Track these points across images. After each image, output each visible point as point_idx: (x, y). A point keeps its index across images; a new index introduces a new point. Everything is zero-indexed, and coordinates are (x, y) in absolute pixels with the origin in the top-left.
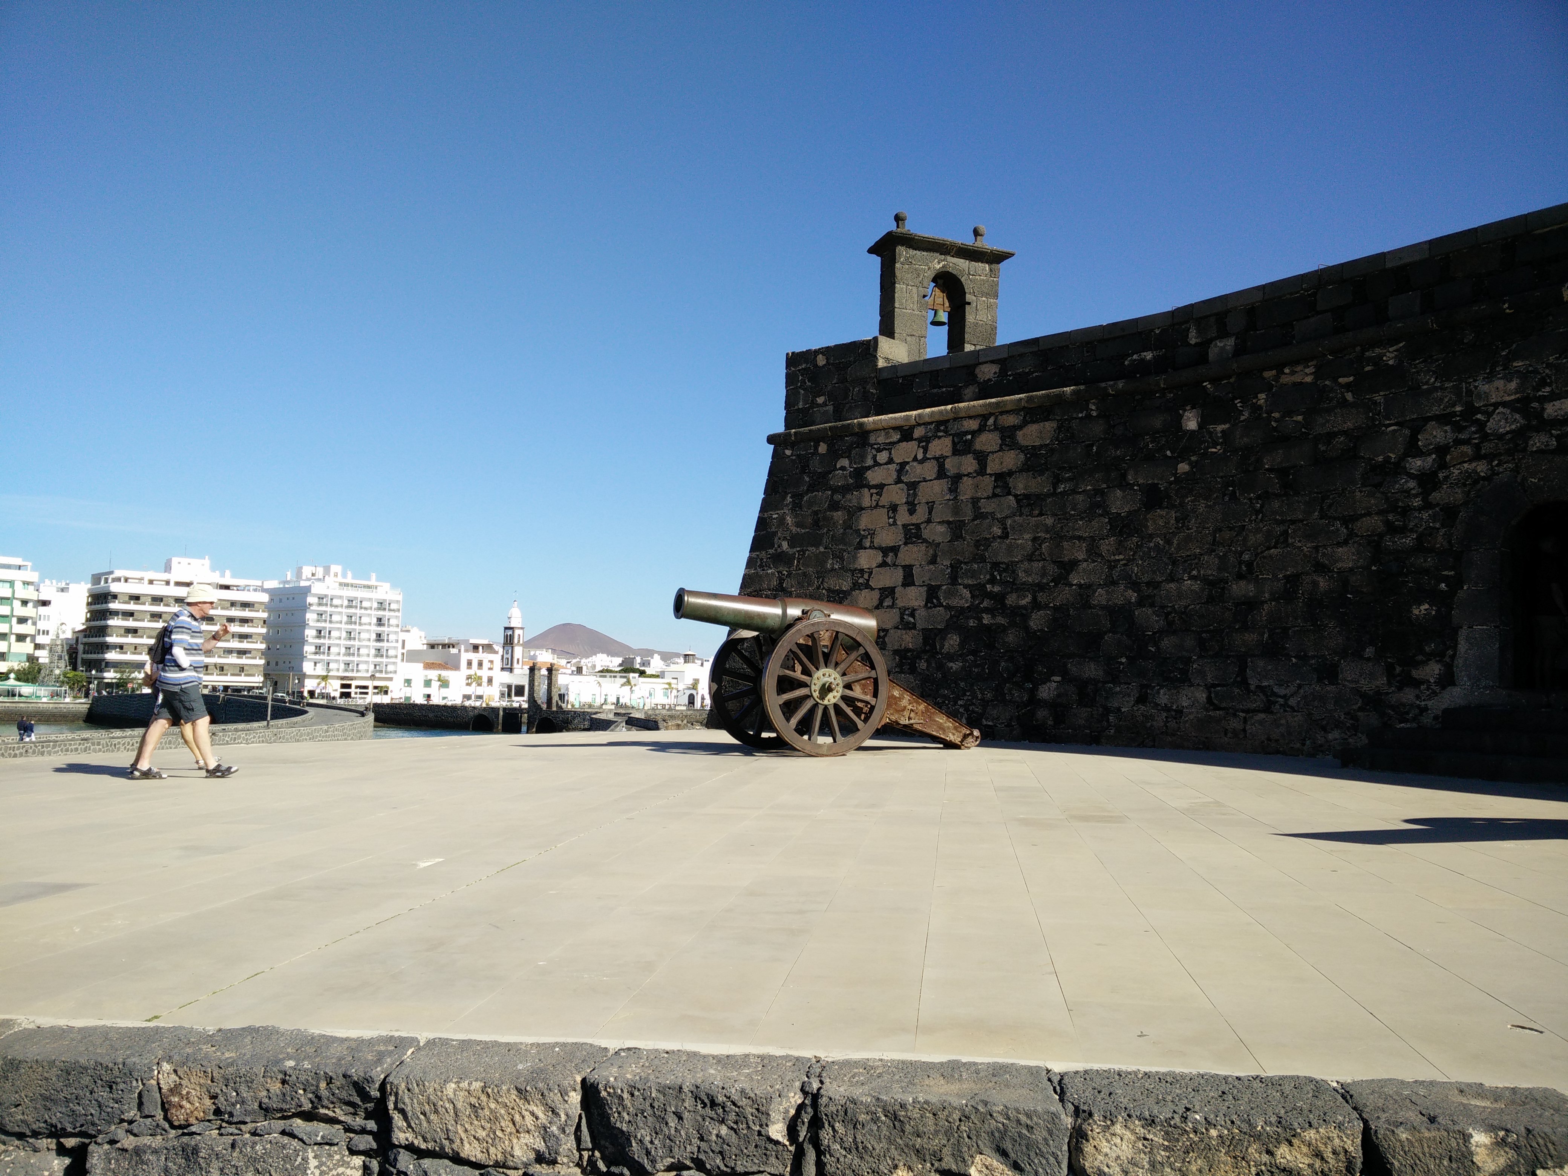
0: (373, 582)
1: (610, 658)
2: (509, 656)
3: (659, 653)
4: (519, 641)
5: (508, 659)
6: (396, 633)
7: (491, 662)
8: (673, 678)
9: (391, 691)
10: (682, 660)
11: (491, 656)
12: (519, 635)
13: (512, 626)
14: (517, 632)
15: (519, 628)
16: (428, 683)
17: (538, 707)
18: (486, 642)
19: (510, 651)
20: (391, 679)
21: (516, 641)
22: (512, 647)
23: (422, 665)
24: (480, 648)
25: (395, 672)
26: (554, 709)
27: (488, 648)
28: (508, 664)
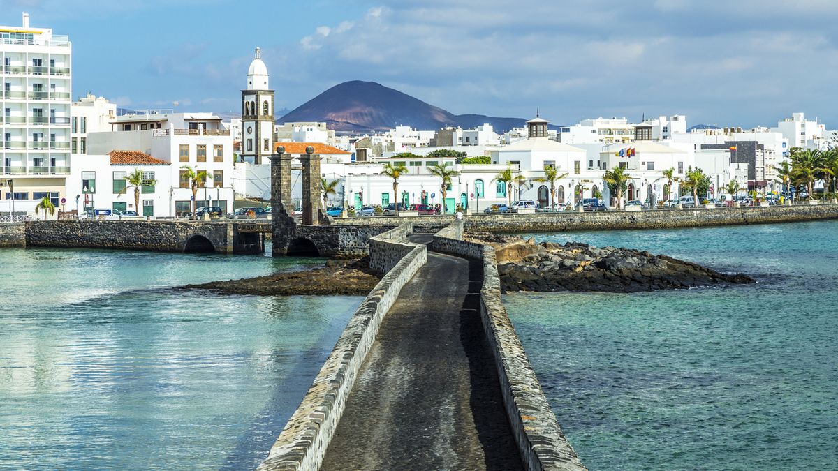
0: (26, 28)
1: (416, 133)
2: (252, 136)
3: (493, 121)
4: (266, 113)
5: (251, 140)
6: (66, 107)
7: (219, 148)
8: (512, 163)
9: (64, 201)
10: (525, 131)
11: (219, 140)
12: (266, 102)
13: (255, 88)
14: (263, 98)
15: (265, 92)
16: (119, 187)
17: (290, 222)
18: (209, 116)
19: (254, 129)
20: (61, 182)
21: (262, 112)
22: (257, 122)
23: (108, 157)
24: (201, 126)
25: (68, 170)
26: (316, 224)
27: (214, 126)
28: (251, 150)
